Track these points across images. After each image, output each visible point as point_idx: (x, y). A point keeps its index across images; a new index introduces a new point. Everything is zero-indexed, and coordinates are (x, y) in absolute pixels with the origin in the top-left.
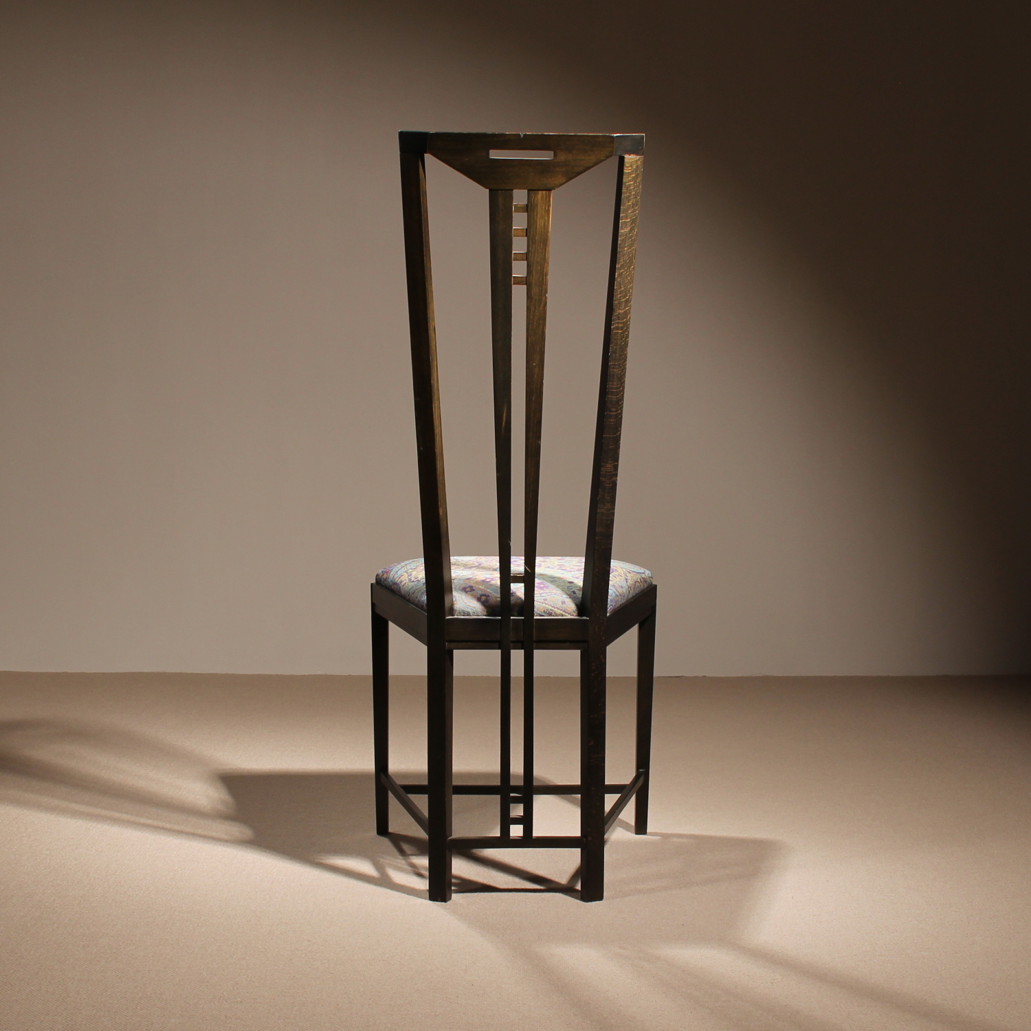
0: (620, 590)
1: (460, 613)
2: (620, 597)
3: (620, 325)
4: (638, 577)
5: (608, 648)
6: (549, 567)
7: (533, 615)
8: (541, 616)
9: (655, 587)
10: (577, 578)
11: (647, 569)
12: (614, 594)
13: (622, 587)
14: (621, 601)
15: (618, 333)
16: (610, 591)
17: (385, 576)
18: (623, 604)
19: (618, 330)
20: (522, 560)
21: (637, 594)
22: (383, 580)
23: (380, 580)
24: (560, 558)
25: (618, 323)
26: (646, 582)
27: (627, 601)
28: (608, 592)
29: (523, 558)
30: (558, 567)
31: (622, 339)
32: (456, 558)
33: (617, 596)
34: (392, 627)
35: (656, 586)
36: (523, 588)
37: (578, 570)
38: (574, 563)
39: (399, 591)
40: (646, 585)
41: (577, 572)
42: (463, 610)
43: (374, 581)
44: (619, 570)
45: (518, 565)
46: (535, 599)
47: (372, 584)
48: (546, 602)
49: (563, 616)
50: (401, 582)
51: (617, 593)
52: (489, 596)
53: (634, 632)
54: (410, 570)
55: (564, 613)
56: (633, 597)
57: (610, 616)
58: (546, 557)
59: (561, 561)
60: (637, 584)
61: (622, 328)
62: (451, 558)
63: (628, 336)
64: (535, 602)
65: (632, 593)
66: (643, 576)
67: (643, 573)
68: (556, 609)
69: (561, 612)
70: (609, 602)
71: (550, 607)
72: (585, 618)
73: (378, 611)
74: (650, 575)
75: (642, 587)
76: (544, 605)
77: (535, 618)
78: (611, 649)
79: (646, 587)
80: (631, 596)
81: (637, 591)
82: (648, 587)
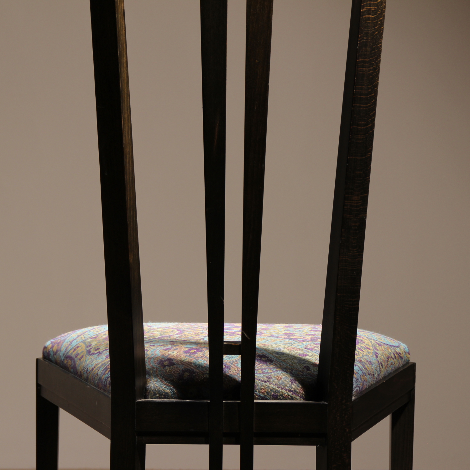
0: (368, 367)
1: (155, 394)
2: (369, 376)
3: (373, 8)
4: (392, 350)
5: (353, 443)
6: (273, 336)
7: (253, 398)
8: (263, 399)
9: (414, 365)
10: (312, 349)
11: (403, 342)
12: (360, 372)
13: (370, 363)
14: (371, 381)
15: (369, 18)
16: (356, 368)
17: (55, 349)
18: (372, 385)
19: (370, 14)
20: (238, 327)
21: (390, 374)
22: (52, 354)
23: (49, 354)
24: (287, 325)
25: (370, 5)
26: (402, 358)
27: (377, 382)
28: (353, 368)
29: (240, 325)
30: (285, 336)
31: (374, 27)
32: (149, 324)
33: (364, 374)
34: (64, 415)
35: (415, 363)
36: (240, 362)
37: (312, 340)
38: (306, 331)
39: (74, 367)
40: (401, 363)
41: (310, 342)
42: (159, 391)
43: (40, 356)
44: (367, 341)
45: (232, 334)
46: (256, 376)
47: (37, 360)
48: (271, 381)
49: (292, 399)
50: (77, 355)
51: (364, 370)
52: (194, 372)
53: (385, 425)
54: (89, 340)
55: (293, 396)
56: (385, 377)
57: (355, 400)
58: (268, 324)
59: (288, 329)
60: (391, 360)
61: (375, 12)
62: (145, 325)
63: (382, 24)
64: (256, 381)
65: (384, 372)
66: (398, 350)
67: (398, 347)
68: (283, 391)
69: (291, 394)
70: (354, 382)
71: (276, 388)
72: (322, 403)
73: (46, 395)
74: (407, 350)
75: (397, 365)
76: (267, 384)
77: (255, 401)
78: (358, 446)
79: (401, 365)
80: (382, 375)
81: (390, 369)
82: (403, 366)
